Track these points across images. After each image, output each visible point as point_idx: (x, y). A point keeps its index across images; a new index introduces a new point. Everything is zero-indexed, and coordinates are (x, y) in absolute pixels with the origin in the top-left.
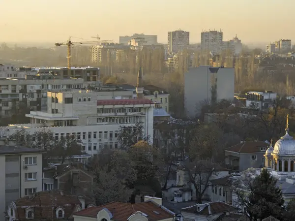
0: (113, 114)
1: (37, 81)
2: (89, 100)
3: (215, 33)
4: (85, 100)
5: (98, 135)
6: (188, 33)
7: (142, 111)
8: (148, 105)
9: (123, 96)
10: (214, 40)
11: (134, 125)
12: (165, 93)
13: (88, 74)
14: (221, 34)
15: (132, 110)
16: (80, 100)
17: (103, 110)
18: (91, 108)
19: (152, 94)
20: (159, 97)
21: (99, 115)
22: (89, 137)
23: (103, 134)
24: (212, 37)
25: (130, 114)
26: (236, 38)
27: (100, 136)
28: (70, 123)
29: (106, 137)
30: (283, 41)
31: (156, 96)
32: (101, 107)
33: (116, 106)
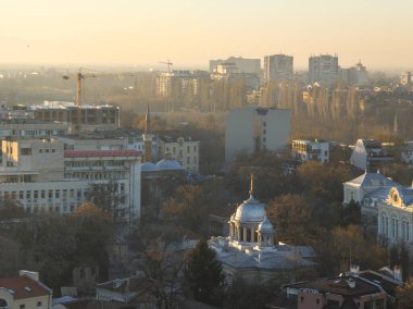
0: (87, 168)
1: (6, 125)
2: (53, 151)
3: (327, 58)
4: (47, 151)
5: (61, 193)
6: (292, 58)
7: (127, 165)
8: (134, 158)
9: (111, 146)
11: (106, 182)
12: (194, 140)
13: (104, 115)
14: (336, 59)
15: (112, 163)
16: (41, 151)
17: (73, 164)
18: (57, 161)
19: (175, 141)
20: (186, 145)
21: (68, 169)
22: (50, 195)
23: (68, 193)
24: (324, 64)
25: (109, 168)
26: (360, 65)
27: (65, 195)
28: (28, 179)
29: (72, 195)
31: (181, 144)
32: (69, 159)
33: (90, 159)
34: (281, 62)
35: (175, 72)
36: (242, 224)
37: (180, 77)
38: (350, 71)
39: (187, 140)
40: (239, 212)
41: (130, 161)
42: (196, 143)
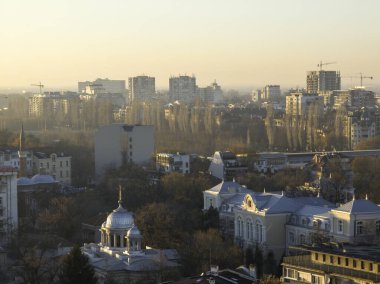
3: (186, 78)
6: (154, 79)
8: (10, 173)
10: (185, 87)
12: (66, 155)
14: (194, 79)
19: (48, 157)
20: (58, 160)
24: (183, 84)
26: (215, 84)
30: (271, 87)
31: (54, 159)
34: (144, 83)
35: (46, 93)
36: (112, 231)
37: (51, 97)
38: (207, 90)
39: (59, 156)
40: (109, 220)
41: (6, 176)
42: (68, 159)
